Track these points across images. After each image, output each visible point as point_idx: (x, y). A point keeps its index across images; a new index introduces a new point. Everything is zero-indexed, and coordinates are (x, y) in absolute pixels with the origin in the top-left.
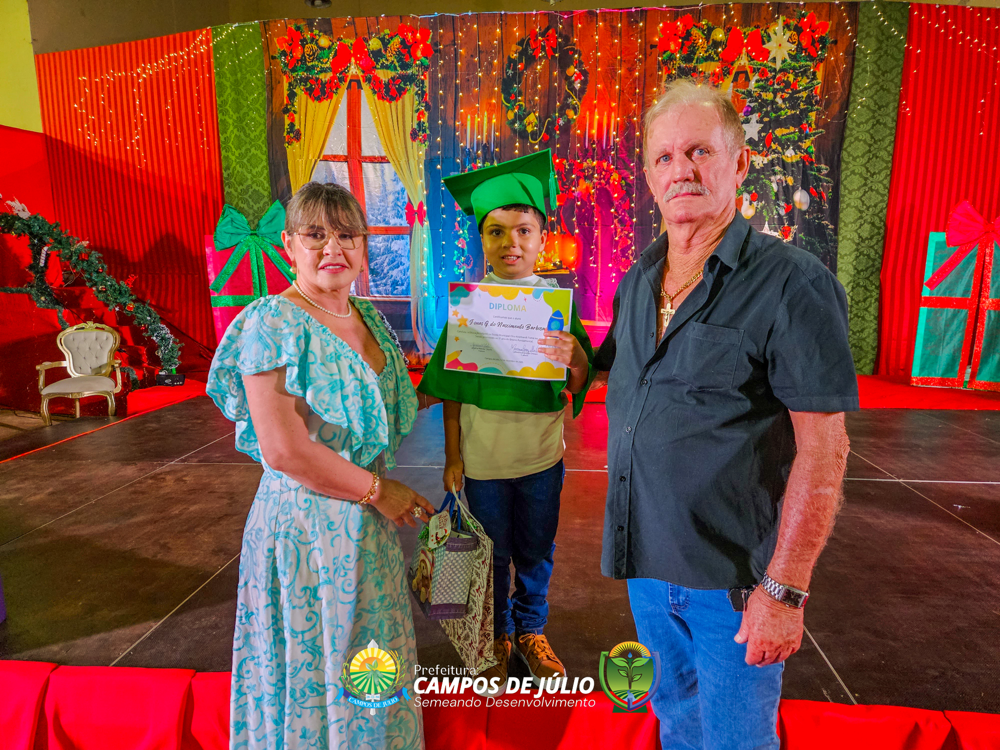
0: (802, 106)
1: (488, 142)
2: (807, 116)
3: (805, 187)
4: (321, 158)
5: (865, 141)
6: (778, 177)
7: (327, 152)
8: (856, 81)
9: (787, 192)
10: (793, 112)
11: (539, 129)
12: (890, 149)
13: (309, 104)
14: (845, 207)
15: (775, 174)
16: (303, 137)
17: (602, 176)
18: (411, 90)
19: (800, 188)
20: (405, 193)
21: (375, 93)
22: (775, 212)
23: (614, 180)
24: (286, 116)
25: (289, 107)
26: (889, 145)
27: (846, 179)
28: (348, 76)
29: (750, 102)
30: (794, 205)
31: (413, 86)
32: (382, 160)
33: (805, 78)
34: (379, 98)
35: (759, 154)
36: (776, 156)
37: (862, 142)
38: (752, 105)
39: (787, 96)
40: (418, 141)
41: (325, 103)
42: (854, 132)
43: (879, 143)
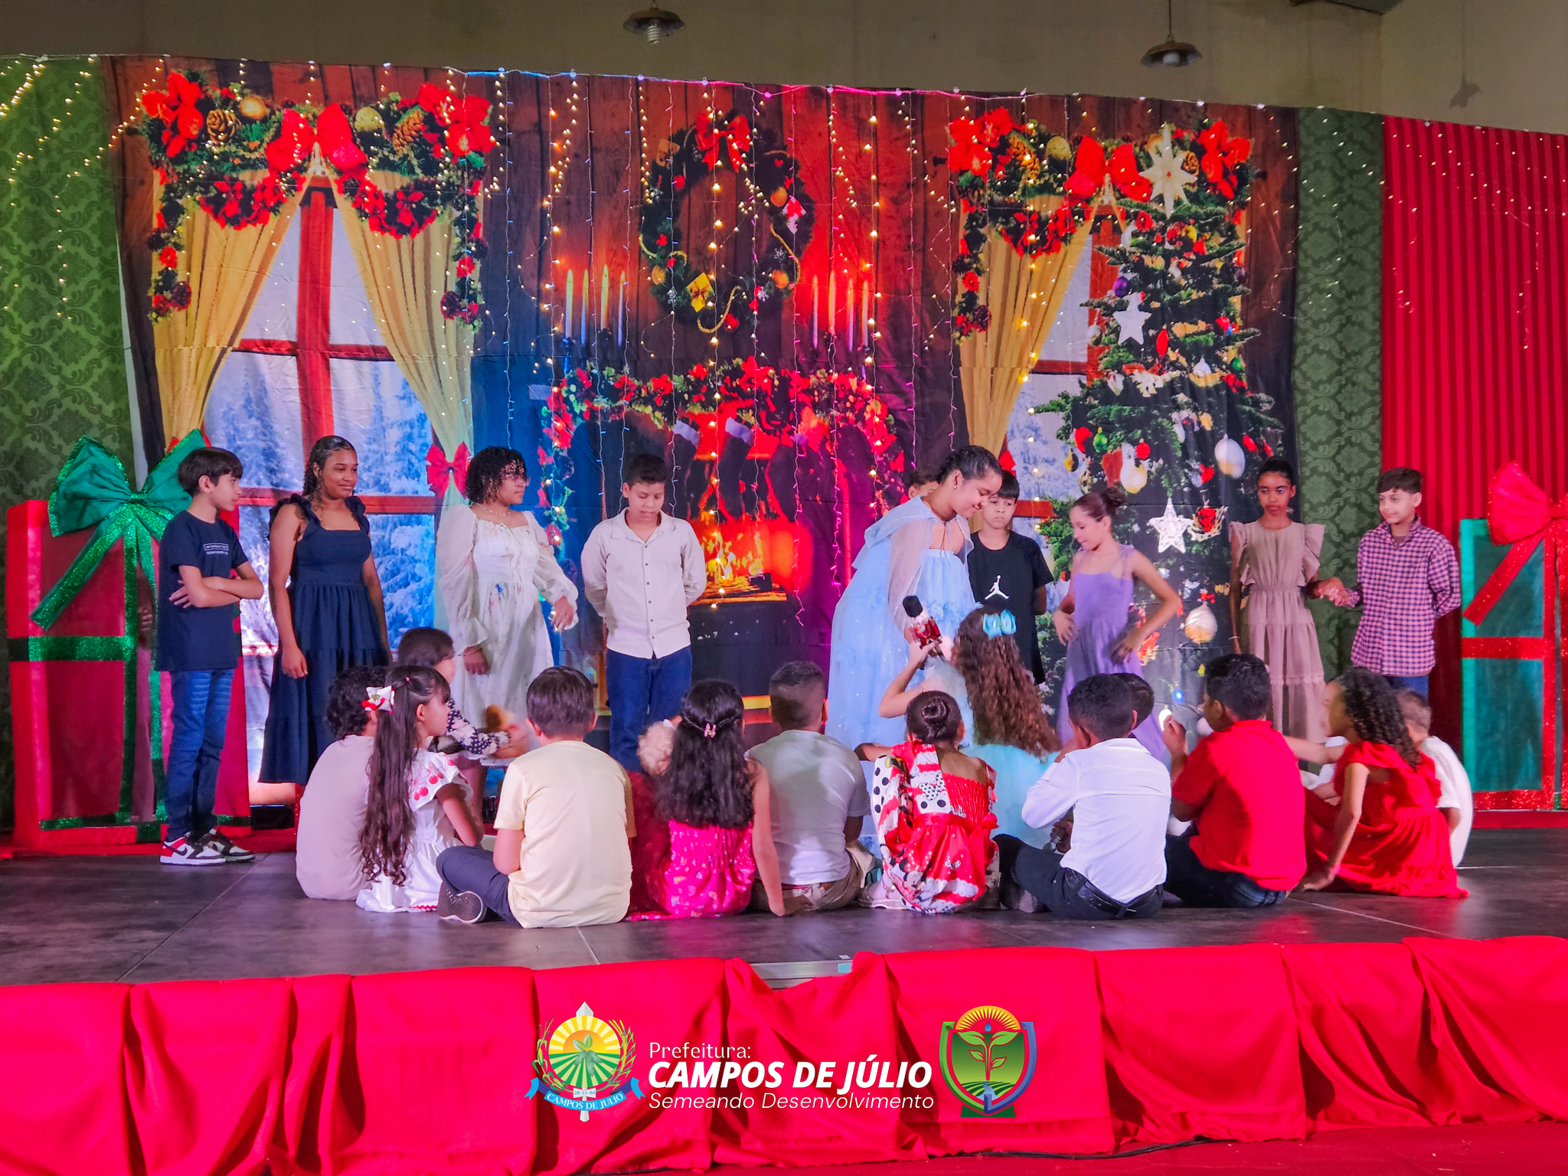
0: (1216, 285)
1: (611, 326)
2: (1226, 304)
3: (1235, 435)
4: (236, 345)
5: (1329, 353)
6: (1185, 413)
7: (248, 333)
8: (1305, 245)
9: (1203, 443)
10: (1201, 294)
11: (718, 305)
12: (1375, 368)
13: (212, 232)
14: (1308, 473)
15: (1178, 408)
16: (194, 297)
17: (848, 404)
18: (446, 216)
19: (1226, 436)
20: (427, 425)
21: (362, 214)
22: (1183, 480)
23: (873, 412)
24: (155, 255)
25: (163, 235)
26: (1372, 362)
27: (1304, 422)
28: (304, 179)
29: (1125, 271)
30: (1217, 467)
31: (449, 207)
32: (377, 354)
33: (1217, 234)
34: (373, 228)
35: (1147, 369)
36: (1177, 373)
37: (1324, 356)
38: (1129, 276)
39: (1189, 264)
40: (457, 319)
41: (251, 231)
42: (1310, 336)
43: (1354, 358)
